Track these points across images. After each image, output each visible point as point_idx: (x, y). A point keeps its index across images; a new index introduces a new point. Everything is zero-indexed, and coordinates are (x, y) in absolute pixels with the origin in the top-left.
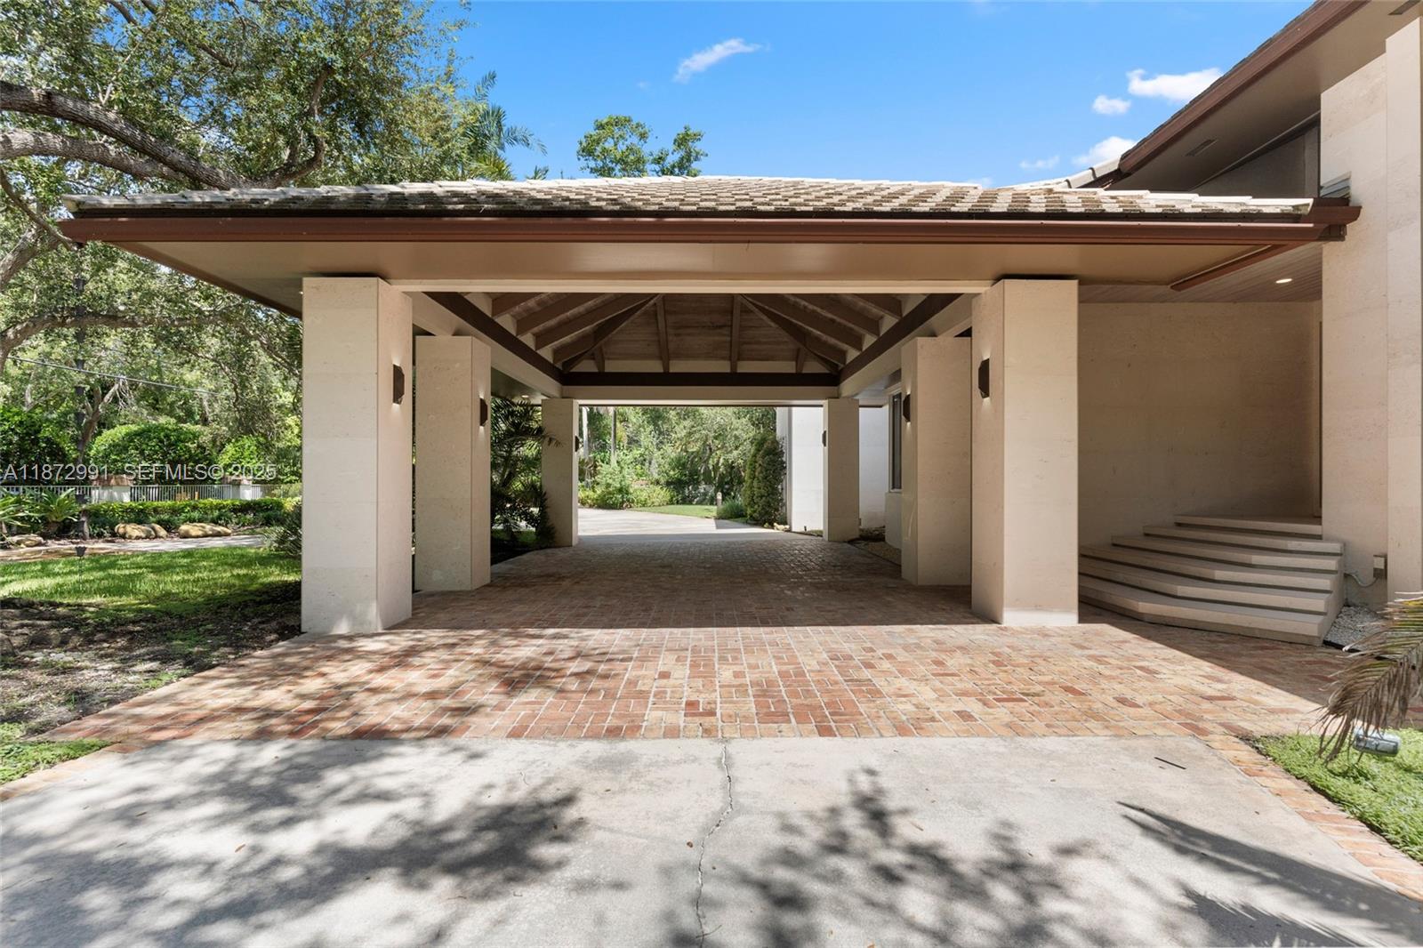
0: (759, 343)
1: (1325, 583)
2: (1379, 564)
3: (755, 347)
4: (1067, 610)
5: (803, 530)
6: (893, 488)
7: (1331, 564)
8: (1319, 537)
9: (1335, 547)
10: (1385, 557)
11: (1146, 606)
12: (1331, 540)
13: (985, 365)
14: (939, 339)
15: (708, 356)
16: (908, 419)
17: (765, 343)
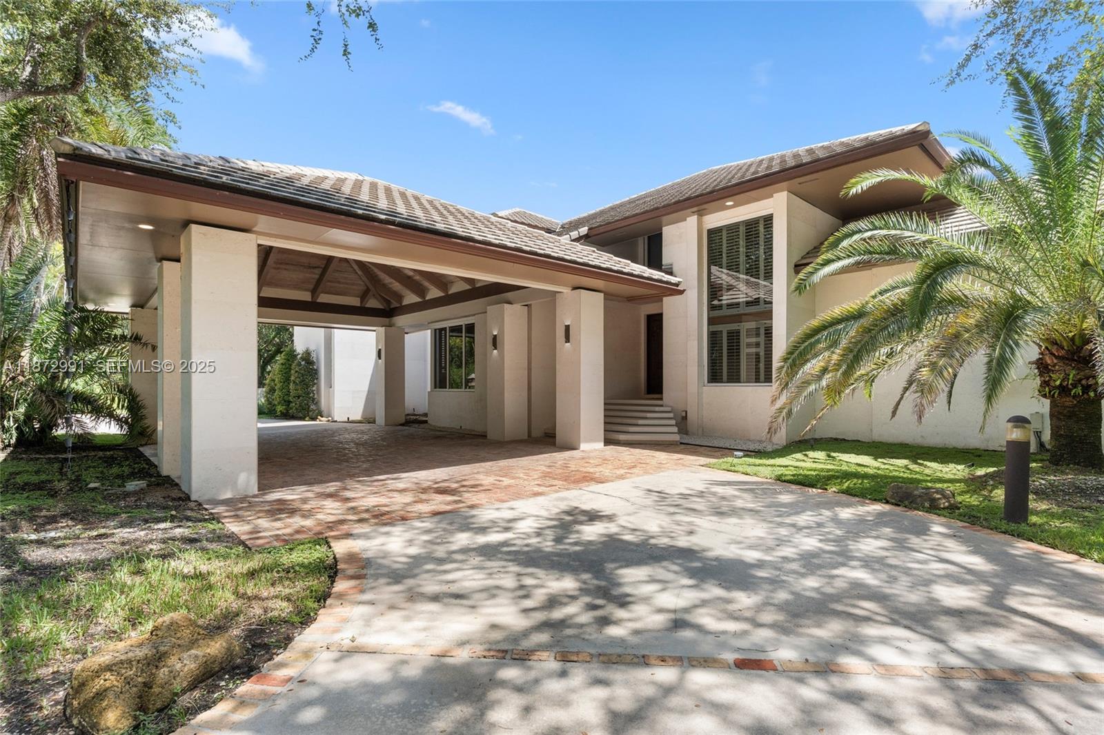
0: (339, 282)
1: (673, 422)
2: (684, 414)
3: (337, 285)
4: (599, 441)
5: (346, 420)
6: (435, 388)
7: (671, 415)
8: (662, 406)
9: (669, 409)
10: (686, 412)
11: (622, 437)
12: (666, 406)
13: (567, 328)
14: (514, 305)
15: (296, 287)
16: (496, 348)
17: (343, 283)
